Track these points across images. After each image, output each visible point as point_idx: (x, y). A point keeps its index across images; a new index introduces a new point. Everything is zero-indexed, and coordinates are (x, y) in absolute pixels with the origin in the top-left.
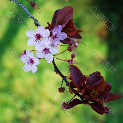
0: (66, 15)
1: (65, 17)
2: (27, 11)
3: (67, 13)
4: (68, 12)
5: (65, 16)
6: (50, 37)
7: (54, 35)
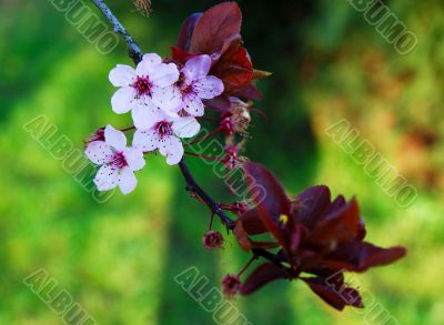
0: (219, 29)
1: (217, 32)
2: (110, 13)
3: (224, 23)
4: (227, 19)
5: (216, 29)
6: (176, 89)
7: (188, 82)
